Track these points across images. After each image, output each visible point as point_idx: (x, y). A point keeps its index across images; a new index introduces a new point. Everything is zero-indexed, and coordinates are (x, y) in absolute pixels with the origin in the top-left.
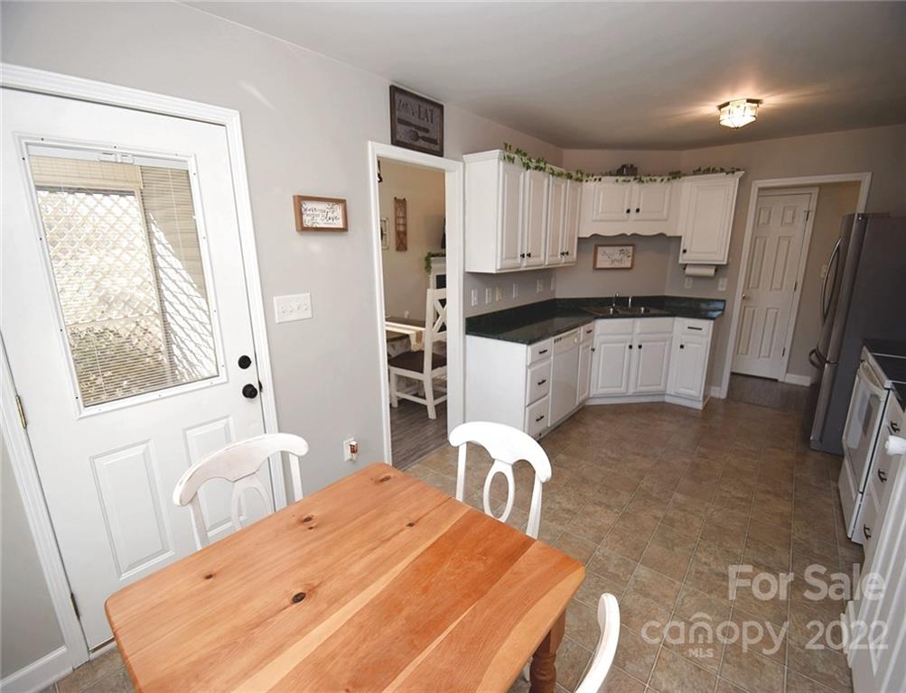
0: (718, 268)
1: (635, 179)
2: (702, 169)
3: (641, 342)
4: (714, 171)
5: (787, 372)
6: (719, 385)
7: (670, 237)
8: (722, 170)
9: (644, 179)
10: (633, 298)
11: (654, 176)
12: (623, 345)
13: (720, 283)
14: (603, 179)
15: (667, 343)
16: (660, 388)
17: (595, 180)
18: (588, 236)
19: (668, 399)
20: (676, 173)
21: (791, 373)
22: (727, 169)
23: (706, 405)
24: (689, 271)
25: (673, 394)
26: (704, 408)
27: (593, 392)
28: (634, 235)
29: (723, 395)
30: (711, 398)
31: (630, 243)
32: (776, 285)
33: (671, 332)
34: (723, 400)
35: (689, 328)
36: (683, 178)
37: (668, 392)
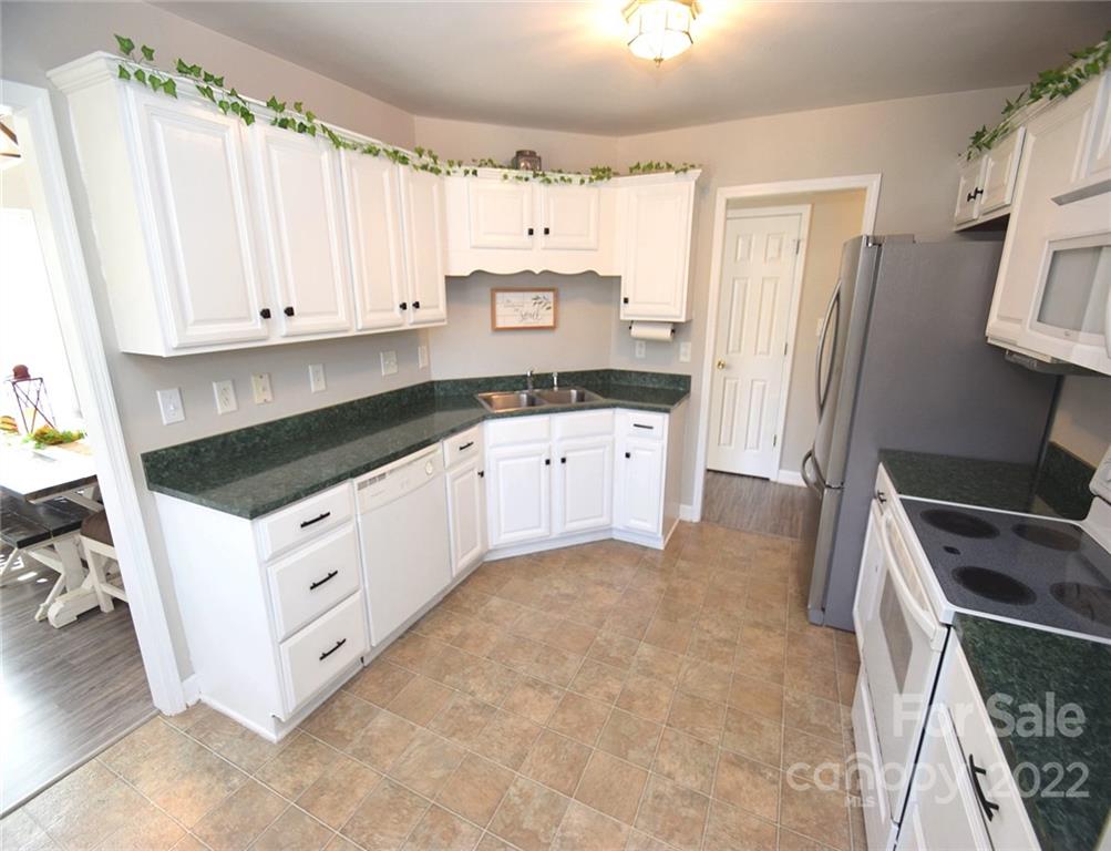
0: (676, 328)
1: (535, 176)
2: (642, 166)
3: (566, 452)
4: (658, 168)
5: (780, 467)
6: (691, 503)
7: (603, 277)
8: (669, 167)
9: (550, 175)
10: (560, 375)
11: (569, 173)
12: (537, 459)
13: (683, 350)
14: (479, 170)
15: (608, 449)
16: (603, 521)
17: (467, 172)
18: (467, 274)
19: (617, 536)
20: (604, 171)
21: (786, 469)
22: (677, 165)
23: (668, 544)
24: (637, 331)
25: (621, 528)
26: (666, 548)
27: (493, 542)
28: (546, 273)
29: (696, 518)
30: (680, 521)
31: (549, 286)
32: (762, 346)
33: (611, 433)
34: (696, 523)
35: (636, 425)
36: (613, 179)
37: (614, 525)
